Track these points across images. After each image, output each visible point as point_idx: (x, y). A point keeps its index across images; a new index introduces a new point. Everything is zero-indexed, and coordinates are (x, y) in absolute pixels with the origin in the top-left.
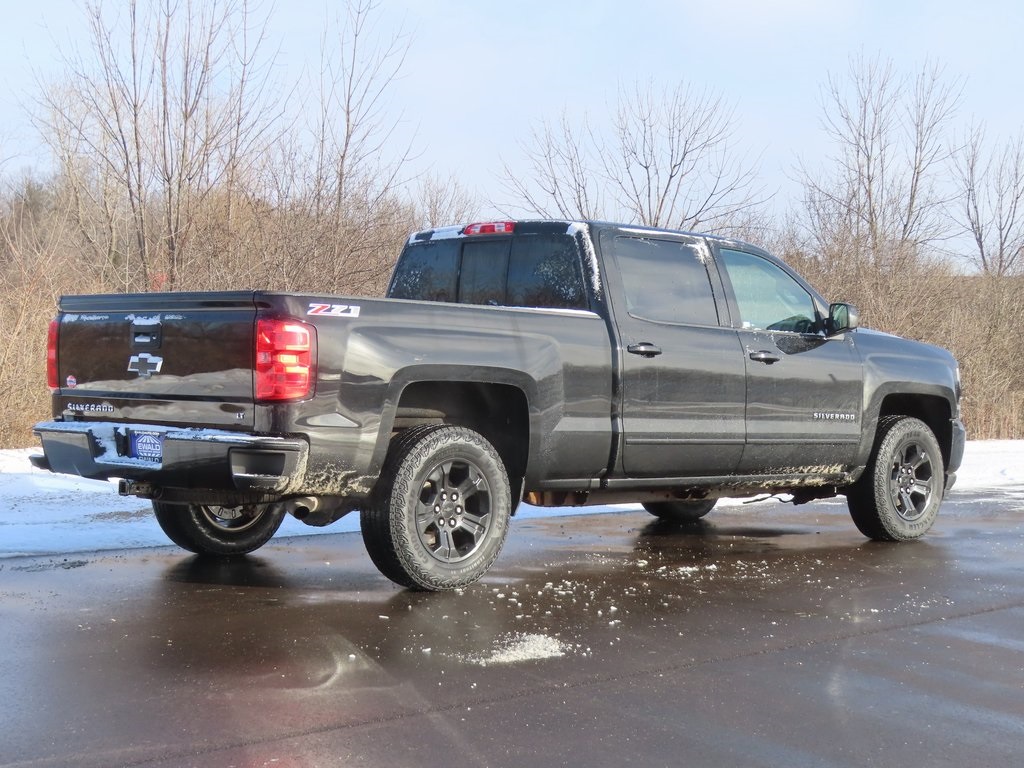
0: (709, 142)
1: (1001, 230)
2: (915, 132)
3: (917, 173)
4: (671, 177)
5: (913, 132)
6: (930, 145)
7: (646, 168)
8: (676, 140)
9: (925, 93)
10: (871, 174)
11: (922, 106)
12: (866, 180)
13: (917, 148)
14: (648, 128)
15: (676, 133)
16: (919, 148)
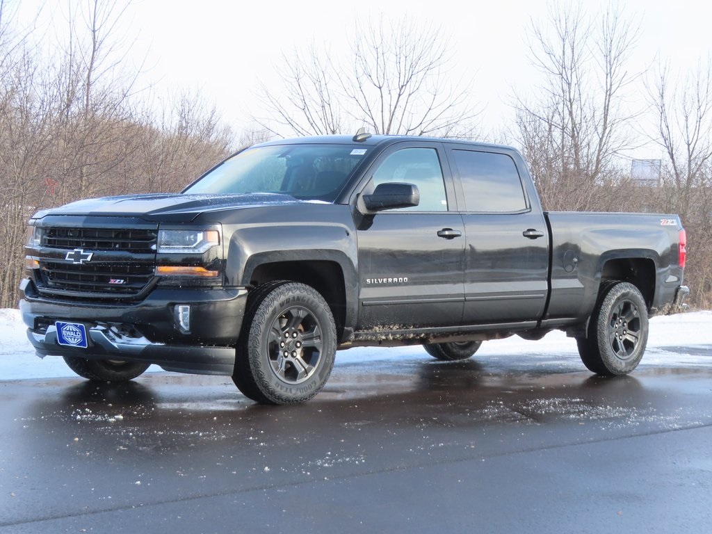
0: (431, 66)
1: (689, 145)
2: (605, 63)
3: (609, 94)
4: (400, 95)
5: (603, 61)
6: (619, 72)
7: (380, 88)
8: (402, 64)
9: (610, 31)
10: (572, 97)
11: (609, 41)
12: (569, 103)
13: (607, 75)
14: (380, 55)
15: (403, 59)
16: (609, 74)
